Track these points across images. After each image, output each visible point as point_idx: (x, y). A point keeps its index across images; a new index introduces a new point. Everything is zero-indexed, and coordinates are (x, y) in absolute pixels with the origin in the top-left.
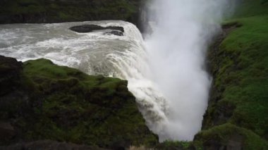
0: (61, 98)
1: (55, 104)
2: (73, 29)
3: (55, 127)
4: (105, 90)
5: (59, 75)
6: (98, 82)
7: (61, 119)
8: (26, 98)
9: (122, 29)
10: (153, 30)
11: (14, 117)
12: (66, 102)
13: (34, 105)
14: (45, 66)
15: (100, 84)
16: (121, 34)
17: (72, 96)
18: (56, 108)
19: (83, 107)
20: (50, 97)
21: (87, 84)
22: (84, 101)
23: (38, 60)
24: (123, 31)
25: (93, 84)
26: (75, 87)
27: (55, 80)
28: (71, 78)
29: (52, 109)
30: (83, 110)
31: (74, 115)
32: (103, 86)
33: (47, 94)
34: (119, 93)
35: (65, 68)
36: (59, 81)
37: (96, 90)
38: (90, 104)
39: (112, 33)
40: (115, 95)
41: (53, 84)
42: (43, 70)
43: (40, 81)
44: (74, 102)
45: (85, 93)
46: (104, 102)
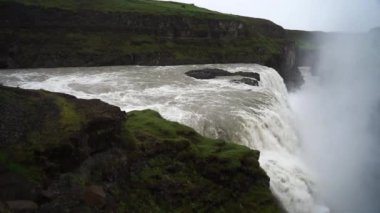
0: (166, 164)
1: (157, 171)
2: (191, 74)
3: (153, 204)
4: (225, 161)
5: (166, 133)
6: (217, 148)
7: (162, 192)
8: (124, 158)
9: (257, 76)
11: (108, 181)
12: (172, 171)
13: (132, 168)
14: (151, 120)
15: (219, 151)
16: (255, 83)
17: (180, 164)
18: (157, 177)
19: (193, 182)
20: (152, 161)
21: (201, 150)
22: (195, 172)
23: (144, 111)
24: (259, 79)
25: (209, 151)
26: (184, 152)
27: (161, 139)
28: (180, 139)
29: (152, 177)
30: (193, 186)
31: (180, 191)
32: (223, 155)
33: (150, 156)
34: (245, 168)
35: (176, 124)
36: (166, 142)
37: (213, 159)
38: (202, 178)
39: (242, 81)
40: (240, 170)
41: (158, 144)
42: (148, 124)
43: (142, 138)
44: (181, 173)
45: (197, 162)
46: (222, 178)
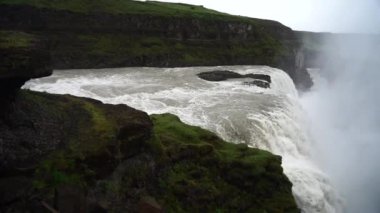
0: (190, 170)
1: (182, 176)
2: (205, 76)
3: (180, 209)
4: (249, 167)
5: (189, 138)
6: (240, 153)
7: (189, 198)
8: (152, 164)
9: (267, 78)
10: (314, 81)
11: (137, 187)
12: (196, 176)
13: (159, 174)
14: (172, 124)
15: (243, 156)
16: (266, 86)
17: (203, 168)
18: (183, 183)
19: (217, 187)
20: (177, 166)
21: (225, 155)
22: (219, 178)
23: (163, 115)
24: (270, 81)
25: (232, 157)
26: (208, 157)
27: (184, 144)
28: (202, 144)
29: (179, 183)
30: (218, 192)
31: (206, 197)
32: (247, 160)
33: (174, 162)
34: (268, 173)
35: (198, 129)
36: (189, 147)
37: (237, 165)
38: (225, 184)
39: (255, 83)
40: (263, 176)
41: (182, 149)
42: (170, 128)
43: (166, 143)
44: (206, 178)
45: (221, 167)
46: (247, 184)
